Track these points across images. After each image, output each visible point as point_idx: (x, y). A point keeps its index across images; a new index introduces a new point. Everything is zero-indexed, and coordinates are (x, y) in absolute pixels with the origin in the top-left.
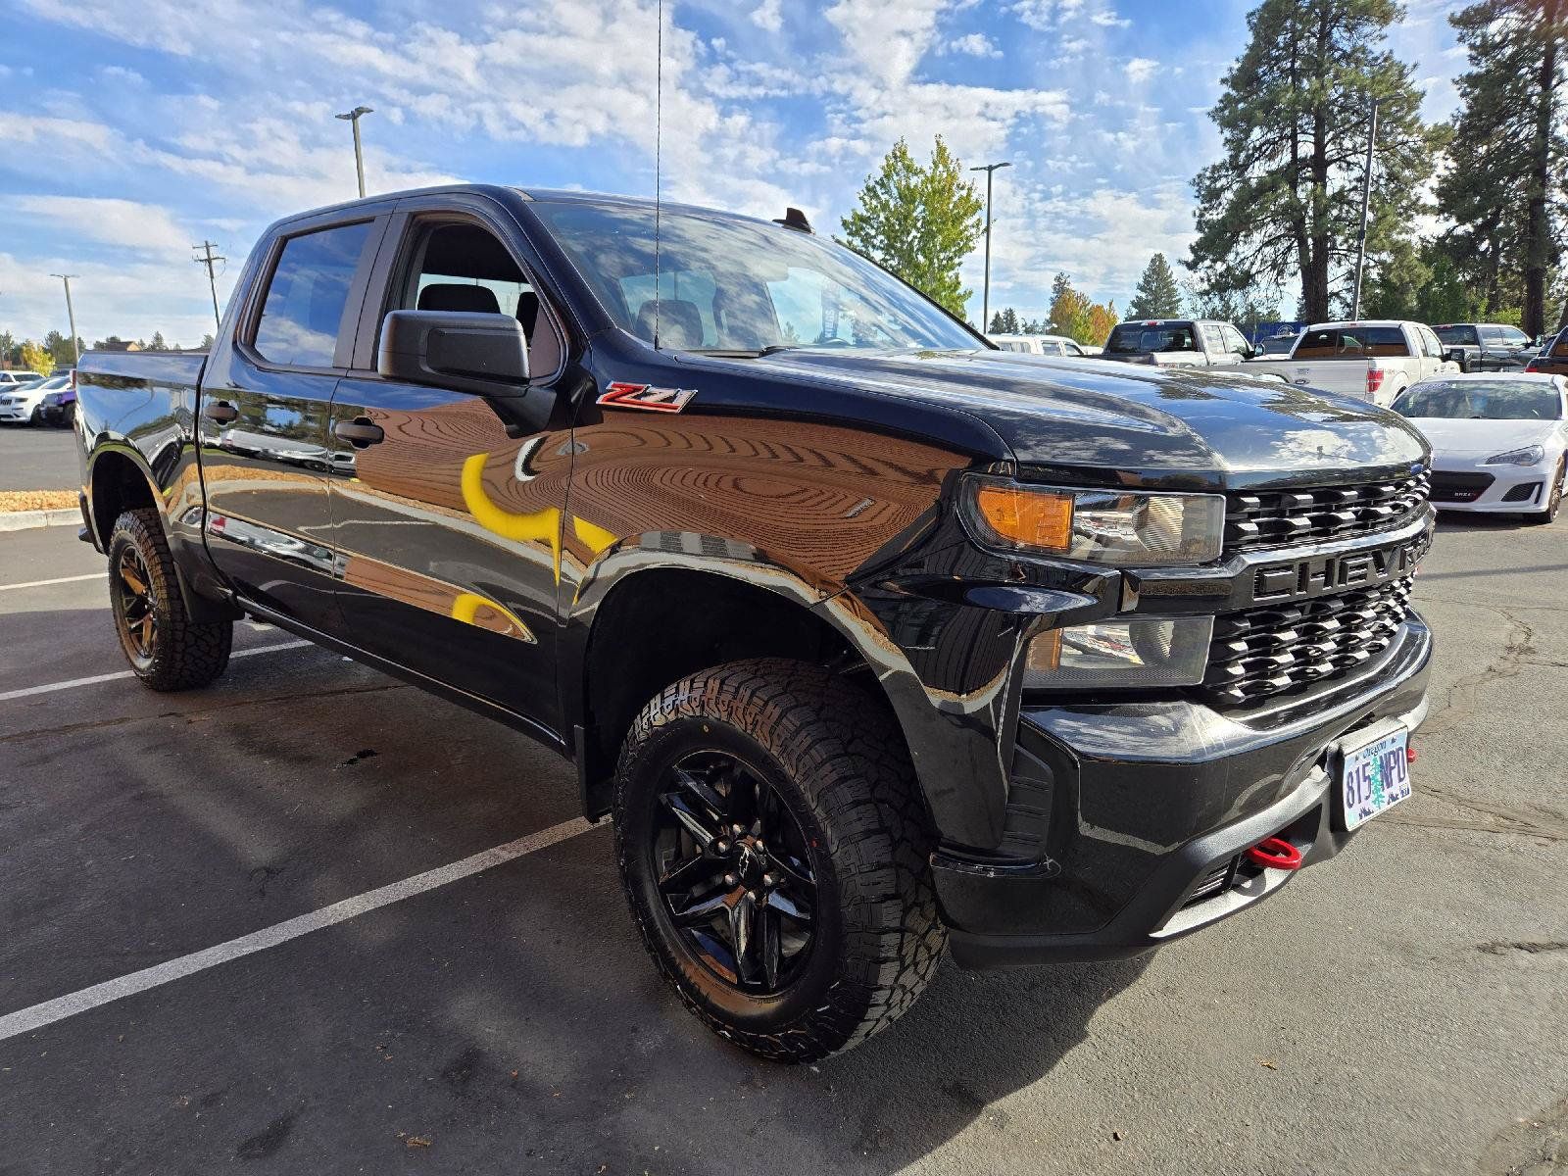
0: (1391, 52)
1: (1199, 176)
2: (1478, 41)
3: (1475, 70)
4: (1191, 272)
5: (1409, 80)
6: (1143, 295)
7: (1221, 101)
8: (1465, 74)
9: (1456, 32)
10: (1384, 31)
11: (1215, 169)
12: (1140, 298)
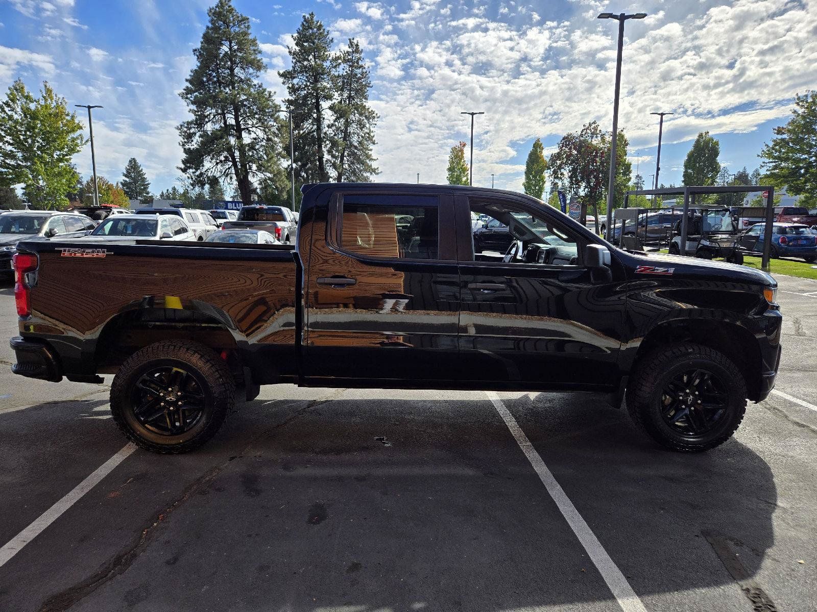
0: (262, 84)
1: (181, 126)
2: (290, 85)
3: (291, 98)
4: (184, 174)
5: (273, 98)
6: (127, 180)
7: (184, 90)
8: (286, 99)
9: (281, 80)
10: (258, 74)
11: (188, 123)
12: (126, 181)
